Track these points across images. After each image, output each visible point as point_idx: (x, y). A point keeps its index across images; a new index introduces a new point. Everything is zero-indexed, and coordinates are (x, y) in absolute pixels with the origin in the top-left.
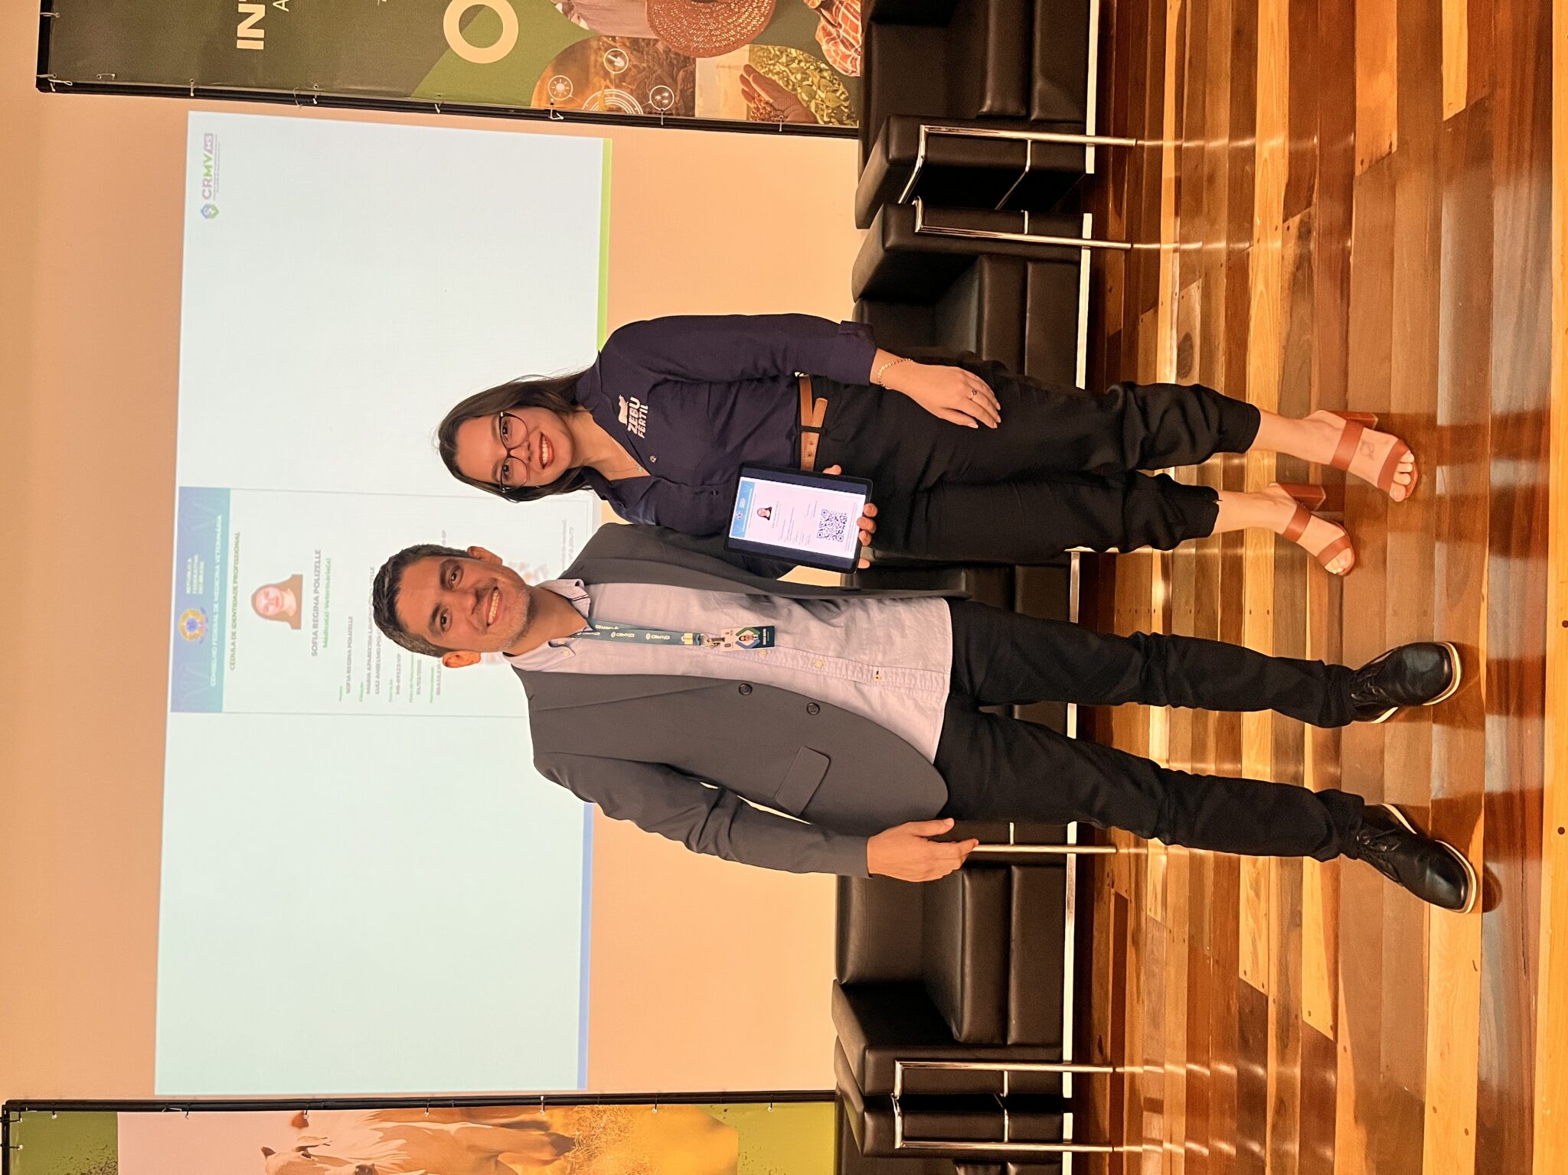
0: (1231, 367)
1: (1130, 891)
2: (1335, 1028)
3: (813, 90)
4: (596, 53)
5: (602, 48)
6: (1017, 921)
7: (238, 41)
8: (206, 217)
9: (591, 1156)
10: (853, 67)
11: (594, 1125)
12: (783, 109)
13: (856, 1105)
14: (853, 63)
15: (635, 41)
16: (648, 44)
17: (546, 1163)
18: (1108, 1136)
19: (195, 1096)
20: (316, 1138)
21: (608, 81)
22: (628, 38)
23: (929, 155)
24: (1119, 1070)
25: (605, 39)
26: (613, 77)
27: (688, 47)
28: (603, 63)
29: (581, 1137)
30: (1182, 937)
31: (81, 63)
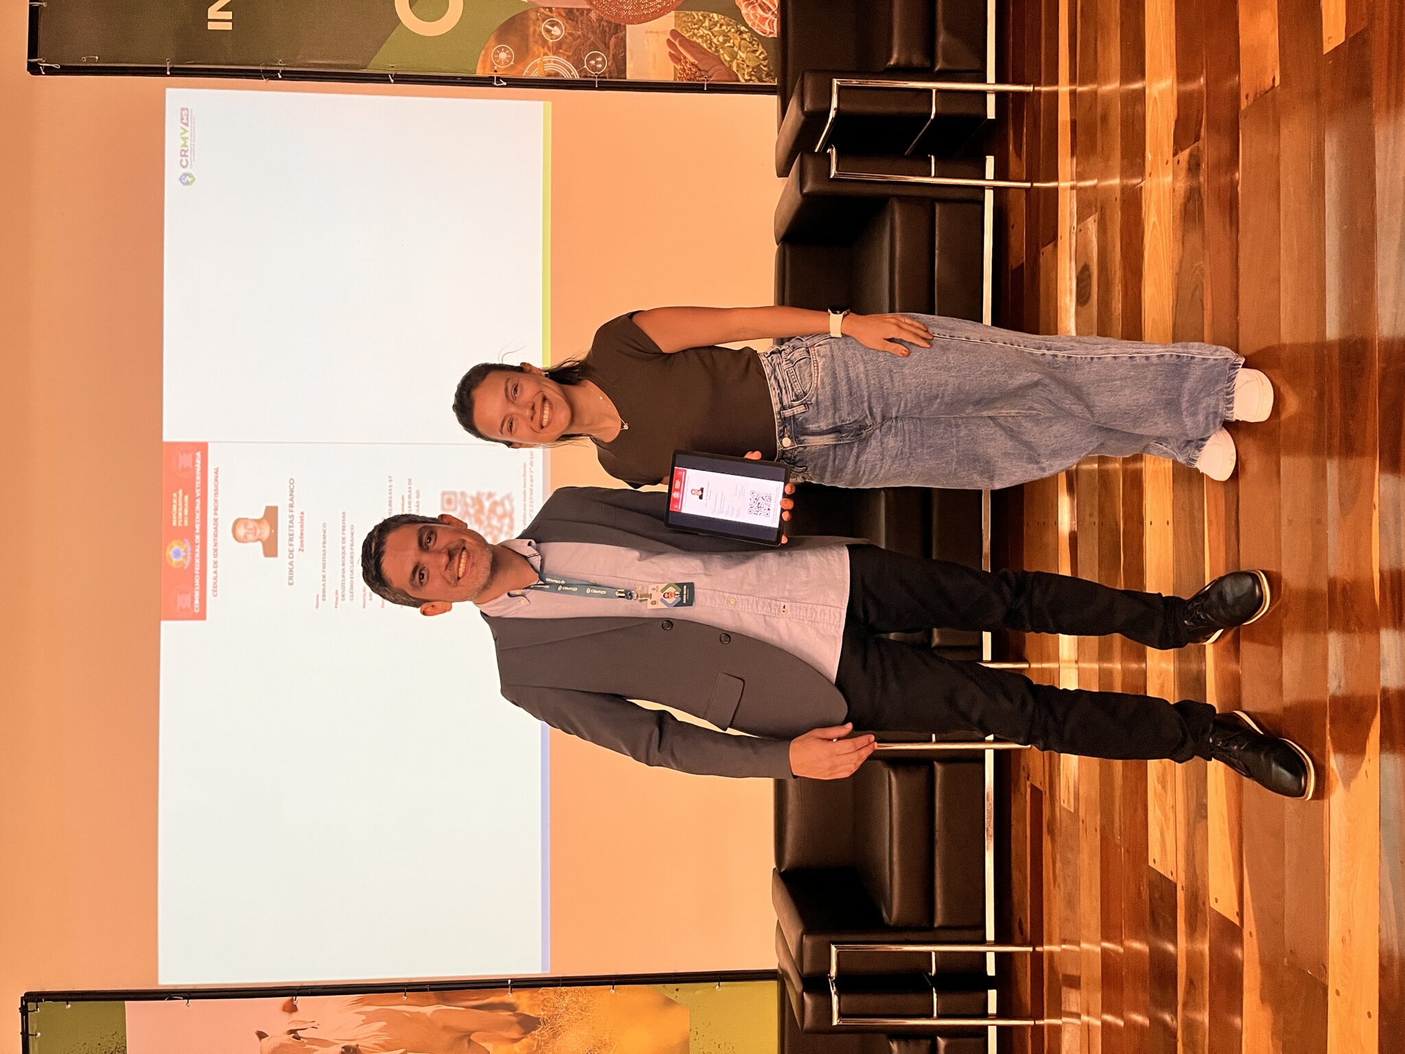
0: (1127, 294)
1: (1045, 784)
2: (1241, 914)
3: (734, 51)
4: (534, 24)
5: (540, 18)
6: (940, 812)
7: (209, 23)
8: (183, 183)
9: (555, 1033)
10: (771, 28)
11: (557, 1005)
12: (707, 69)
13: (795, 986)
14: (771, 25)
15: (570, 11)
16: (582, 14)
17: (515, 1041)
18: (1030, 1011)
19: (194, 985)
20: (305, 1022)
21: (546, 48)
22: (564, 9)
23: (841, 106)
24: (1038, 949)
25: (542, 10)
26: (551, 45)
27: (618, 15)
28: (541, 32)
29: (545, 1017)
30: (1094, 829)
31: (68, 47)
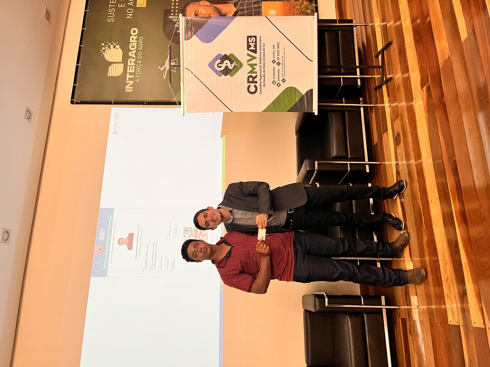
1: (406, 315)
7: (126, 90)
8: (114, 134)
30: (427, 322)
31: (83, 97)
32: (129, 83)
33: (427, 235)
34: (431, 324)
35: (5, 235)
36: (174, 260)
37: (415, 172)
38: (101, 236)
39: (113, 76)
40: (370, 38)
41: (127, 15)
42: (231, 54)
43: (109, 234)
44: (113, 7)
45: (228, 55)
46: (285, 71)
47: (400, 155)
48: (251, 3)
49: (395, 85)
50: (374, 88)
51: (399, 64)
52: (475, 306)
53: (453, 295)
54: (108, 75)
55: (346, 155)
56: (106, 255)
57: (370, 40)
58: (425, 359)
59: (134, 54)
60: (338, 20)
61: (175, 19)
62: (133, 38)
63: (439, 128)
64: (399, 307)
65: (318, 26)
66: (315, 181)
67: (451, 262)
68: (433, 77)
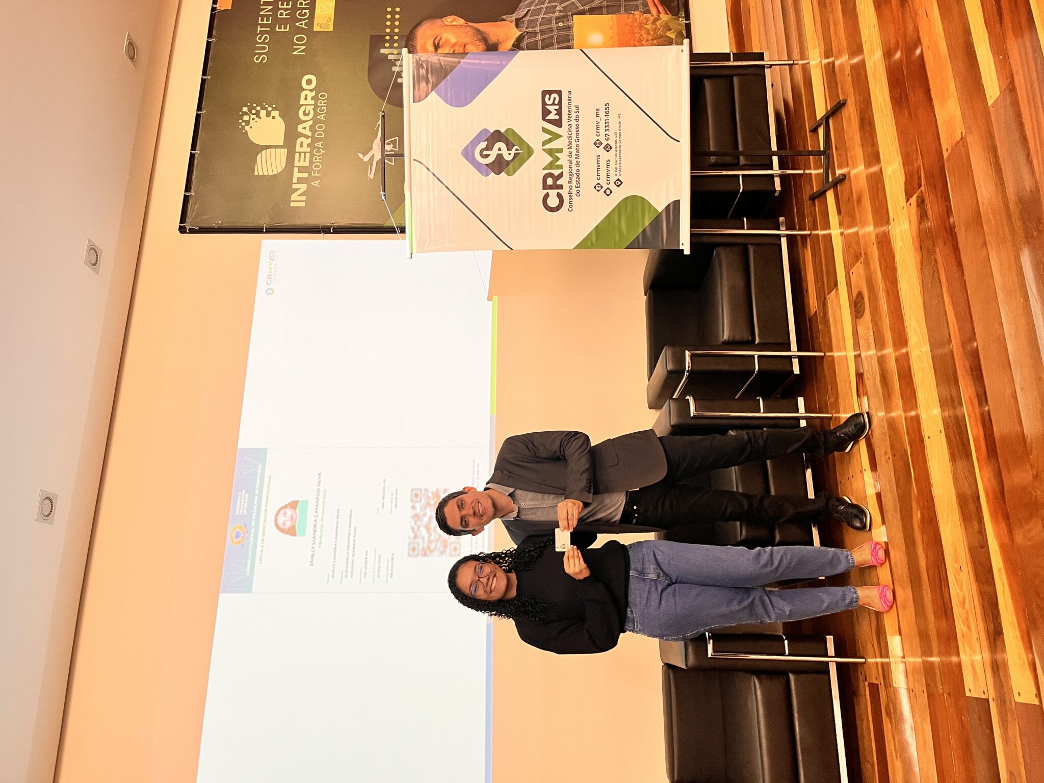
1: (879, 677)
7: (291, 203)
8: (268, 294)
30: (921, 690)
31: (204, 217)
32: (299, 189)
33: (921, 509)
34: (930, 696)
35: (45, 505)
36: (392, 559)
37: (894, 373)
38: (240, 508)
39: (266, 173)
40: (801, 90)
41: (294, 47)
42: (508, 130)
43: (256, 502)
44: (265, 32)
45: (503, 132)
46: (620, 163)
47: (864, 339)
48: (551, 19)
49: (852, 192)
50: (810, 197)
51: (859, 147)
52: (1020, 658)
53: (975, 636)
54: (256, 173)
55: (750, 339)
56: (251, 547)
57: (800, 97)
58: (917, 769)
59: (308, 128)
60: (733, 54)
61: (393, 56)
62: (306, 96)
63: (942, 284)
64: (864, 660)
65: (691, 68)
66: (684, 393)
67: (969, 563)
68: (930, 176)
